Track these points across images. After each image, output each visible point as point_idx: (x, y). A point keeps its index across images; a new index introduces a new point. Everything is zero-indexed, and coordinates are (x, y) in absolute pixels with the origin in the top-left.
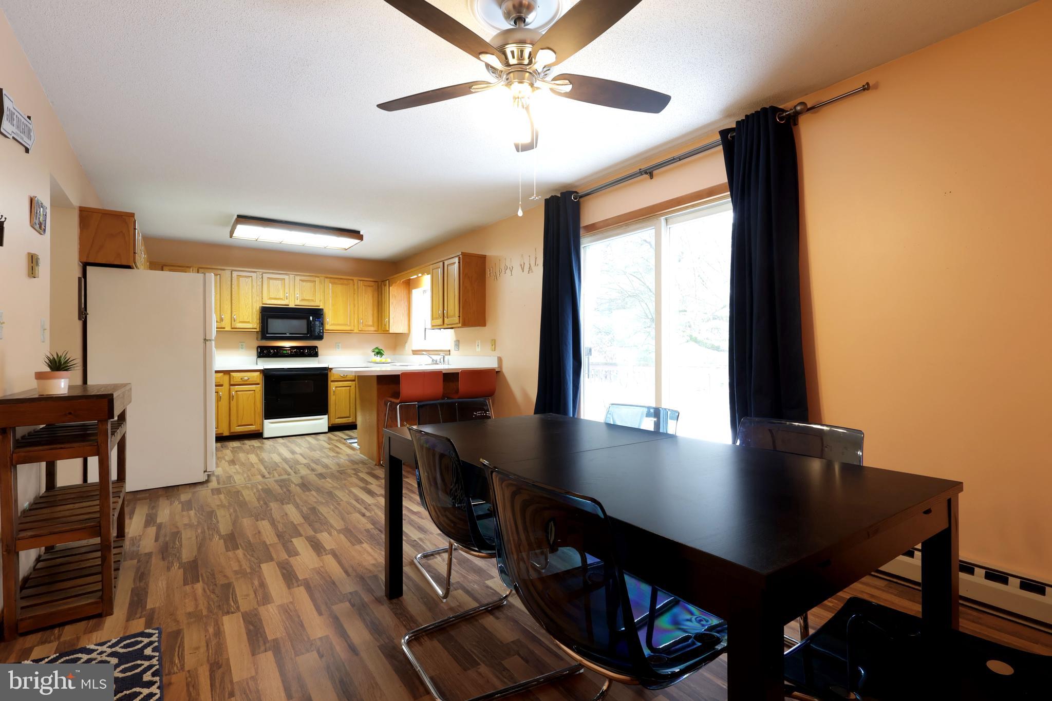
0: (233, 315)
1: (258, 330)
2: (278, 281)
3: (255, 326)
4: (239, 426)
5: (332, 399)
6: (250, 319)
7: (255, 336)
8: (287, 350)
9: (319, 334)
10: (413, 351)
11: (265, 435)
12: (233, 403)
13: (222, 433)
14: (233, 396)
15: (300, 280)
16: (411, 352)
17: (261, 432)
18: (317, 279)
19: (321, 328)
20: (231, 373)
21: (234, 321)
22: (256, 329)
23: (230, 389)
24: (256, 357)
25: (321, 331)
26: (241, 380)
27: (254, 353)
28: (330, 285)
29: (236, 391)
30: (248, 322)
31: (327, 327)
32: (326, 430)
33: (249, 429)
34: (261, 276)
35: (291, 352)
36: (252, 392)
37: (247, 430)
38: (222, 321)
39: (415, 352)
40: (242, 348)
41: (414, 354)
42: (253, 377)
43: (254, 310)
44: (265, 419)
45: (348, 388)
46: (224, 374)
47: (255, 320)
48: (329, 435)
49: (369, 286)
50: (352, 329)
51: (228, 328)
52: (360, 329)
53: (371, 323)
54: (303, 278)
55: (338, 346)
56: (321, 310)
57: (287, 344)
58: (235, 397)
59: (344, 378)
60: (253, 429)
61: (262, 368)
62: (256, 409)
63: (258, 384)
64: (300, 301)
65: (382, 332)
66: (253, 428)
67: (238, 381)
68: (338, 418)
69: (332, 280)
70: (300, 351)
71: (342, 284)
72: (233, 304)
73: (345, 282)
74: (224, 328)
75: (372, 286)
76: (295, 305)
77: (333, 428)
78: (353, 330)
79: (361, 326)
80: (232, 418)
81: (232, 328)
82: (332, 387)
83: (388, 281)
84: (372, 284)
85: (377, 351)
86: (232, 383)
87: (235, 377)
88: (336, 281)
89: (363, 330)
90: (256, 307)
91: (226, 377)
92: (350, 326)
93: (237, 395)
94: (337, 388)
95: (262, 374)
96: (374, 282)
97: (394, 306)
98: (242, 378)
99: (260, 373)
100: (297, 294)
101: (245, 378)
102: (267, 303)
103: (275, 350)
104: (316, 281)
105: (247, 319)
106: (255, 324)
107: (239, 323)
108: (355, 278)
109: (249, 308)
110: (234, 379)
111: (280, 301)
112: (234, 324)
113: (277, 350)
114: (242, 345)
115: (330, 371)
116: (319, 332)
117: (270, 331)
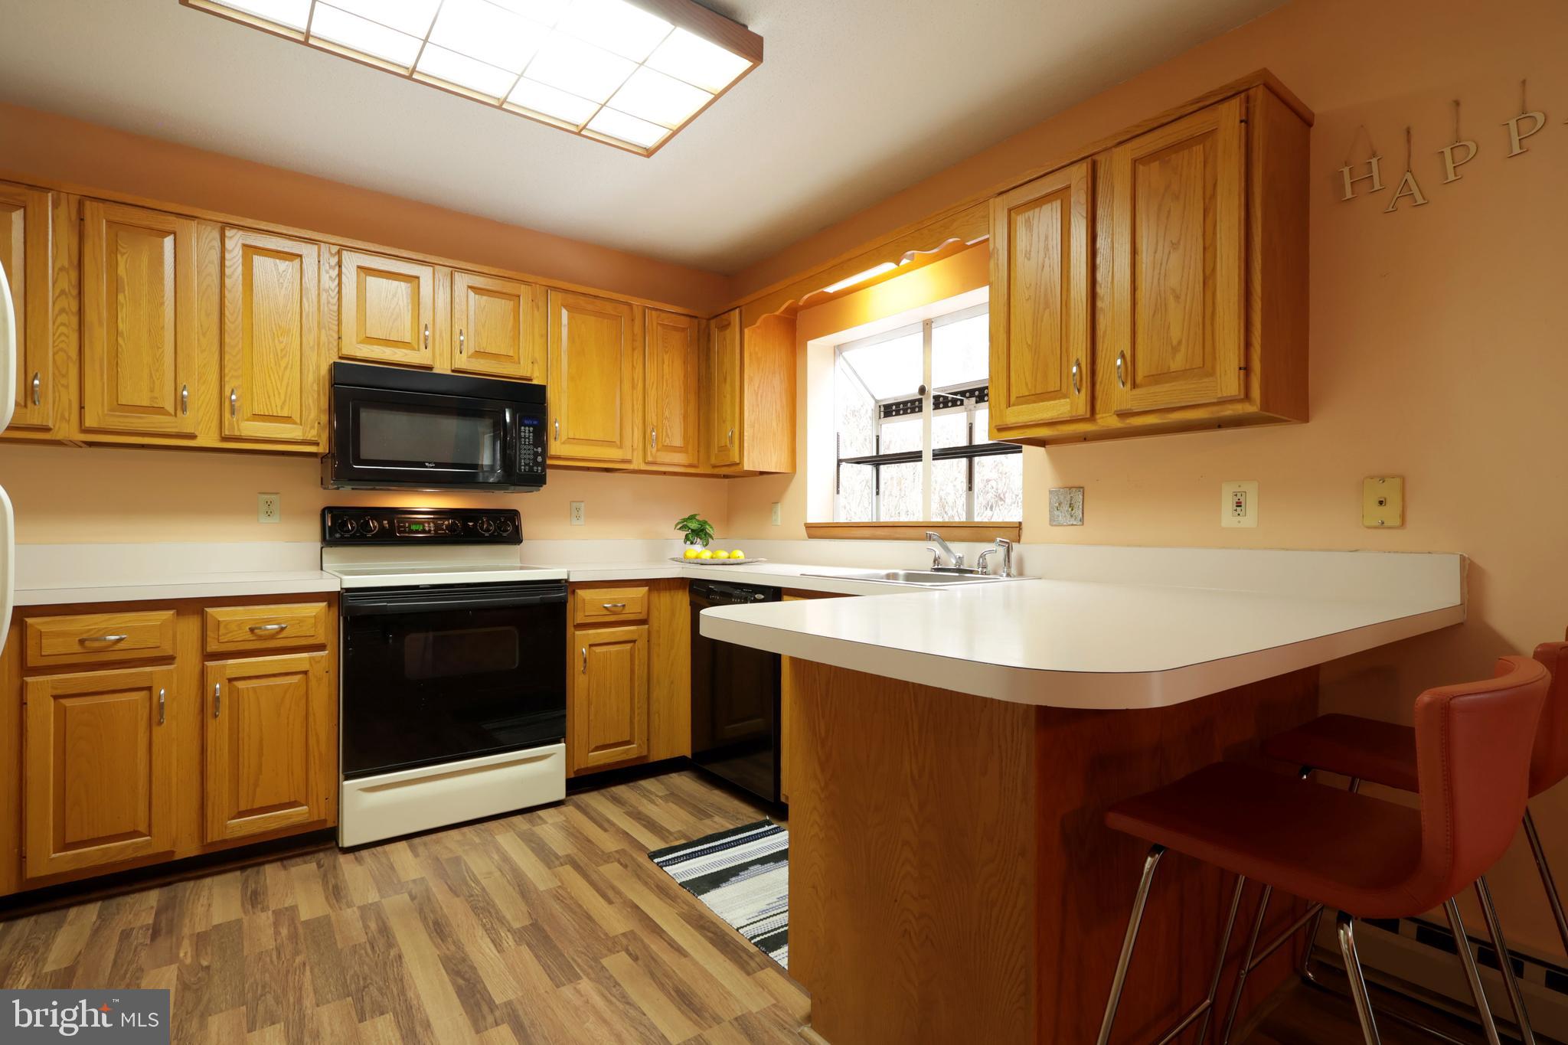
0: (227, 391)
1: (323, 448)
2: (396, 283)
3: (312, 434)
4: (240, 816)
5: (579, 684)
6: (291, 409)
7: (314, 469)
8: (421, 522)
9: (531, 469)
10: (809, 527)
11: (348, 839)
12: (219, 730)
13: (172, 853)
14: (217, 700)
15: (470, 287)
16: (803, 532)
17: (330, 825)
18: (524, 290)
19: (540, 450)
20: (209, 610)
21: (233, 413)
22: (317, 444)
23: (203, 673)
24: (319, 545)
25: (539, 459)
26: (249, 636)
27: (312, 529)
28: (565, 313)
29: (230, 680)
30: (288, 419)
31: (555, 447)
32: (560, 793)
33: (284, 823)
34: (334, 260)
35: (438, 527)
36: (295, 679)
37: (272, 825)
38: (184, 409)
39: (816, 531)
40: (269, 514)
41: (811, 537)
42: (301, 621)
43: (310, 378)
44: (347, 778)
45: (628, 646)
46: (179, 614)
47: (313, 414)
48: (569, 810)
49: (675, 328)
50: (629, 457)
51: (208, 438)
52: (650, 459)
53: (678, 441)
54: (479, 282)
55: (578, 510)
56: (541, 390)
57: (423, 502)
58: (225, 702)
59: (615, 613)
60: (296, 820)
61: (329, 584)
62: (312, 741)
63: (321, 647)
64: (469, 357)
65: (709, 471)
67: (240, 637)
68: (597, 749)
69: (571, 299)
70: (465, 526)
71: (600, 314)
72: (227, 349)
73: (609, 308)
74: (193, 437)
75: (683, 330)
76: (453, 371)
77: (580, 783)
78: (629, 462)
79: (652, 451)
80: (211, 788)
81: (225, 439)
82: (581, 643)
83: (737, 311)
84: (684, 322)
85: (694, 525)
86: (213, 647)
87: (228, 623)
88: (582, 301)
89: (659, 460)
90: (318, 367)
91: (190, 627)
92: (621, 447)
93: (235, 697)
94: (594, 648)
95: (335, 610)
96: (688, 319)
97: (756, 389)
98: (257, 628)
99: (329, 606)
100: (461, 333)
101: (269, 627)
102: (357, 354)
103: (385, 522)
104: (519, 296)
105: (282, 408)
106: (312, 427)
107: (253, 421)
108: (636, 302)
109: (286, 368)
110: (222, 631)
111: (404, 350)
112: (231, 424)
113: (391, 523)
114: (269, 504)
115: (573, 592)
116: (527, 462)
117: (365, 453)
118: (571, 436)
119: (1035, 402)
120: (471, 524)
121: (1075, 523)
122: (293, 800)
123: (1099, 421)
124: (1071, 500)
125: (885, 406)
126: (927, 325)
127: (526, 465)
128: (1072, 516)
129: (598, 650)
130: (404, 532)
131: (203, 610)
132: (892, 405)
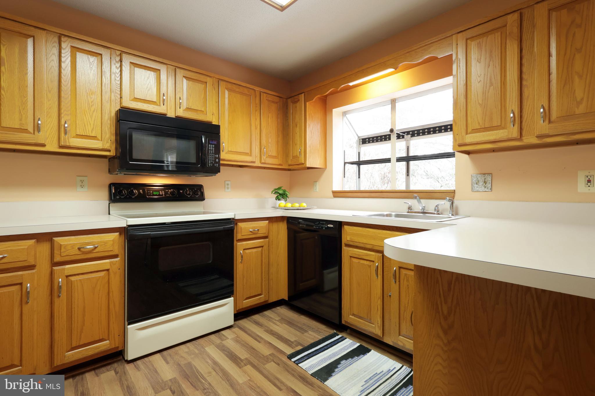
0: (63, 122)
1: (112, 153)
2: (148, 72)
3: (107, 146)
4: (73, 349)
5: (239, 268)
6: (96, 133)
7: (105, 164)
8: (158, 191)
9: (213, 164)
10: (334, 192)
11: (130, 356)
12: (61, 304)
14: (60, 288)
15: (184, 77)
16: (332, 194)
18: (208, 80)
19: (217, 156)
20: (55, 239)
21: (66, 133)
22: (109, 151)
23: (52, 273)
24: (108, 202)
25: (217, 160)
26: (78, 252)
27: (105, 194)
28: (227, 92)
29: (67, 276)
30: (94, 138)
31: (223, 155)
32: (231, 322)
34: (118, 58)
35: (166, 193)
36: (102, 274)
37: (90, 353)
38: (39, 131)
39: (337, 194)
40: (81, 187)
41: (335, 197)
42: (105, 243)
43: (106, 117)
44: (129, 324)
45: (260, 249)
46: (38, 241)
47: (108, 136)
48: (236, 330)
49: (273, 102)
50: (254, 161)
51: (52, 147)
52: (263, 161)
53: (274, 154)
54: (189, 74)
55: (228, 184)
56: (218, 127)
57: (158, 181)
58: (64, 288)
59: (254, 234)
60: (103, 349)
61: (122, 223)
62: (111, 306)
63: (116, 256)
65: (287, 167)
66: (104, 346)
67: (74, 253)
68: (247, 299)
69: (229, 86)
70: (179, 192)
71: (242, 93)
72: (62, 101)
73: (246, 91)
74: (43, 145)
75: (277, 103)
76: (176, 117)
77: (240, 315)
78: (254, 162)
79: (264, 158)
80: (57, 336)
81: (61, 147)
82: (240, 248)
83: (303, 94)
84: (277, 99)
85: (281, 192)
86: (57, 259)
87: (66, 246)
88: (234, 87)
89: (267, 162)
90: (110, 112)
91: (44, 248)
92: (251, 156)
93: (70, 285)
94: (245, 251)
95: (123, 236)
96: (279, 98)
97: (311, 130)
98: (82, 248)
99: (120, 234)
100: (180, 99)
101: (88, 247)
102: (130, 106)
103: (141, 191)
104: (206, 83)
105: (92, 132)
106: (107, 142)
107: (77, 138)
108: (257, 89)
109: (94, 111)
110: (63, 250)
111: (152, 105)
112: (65, 139)
113: (144, 191)
114: (82, 182)
115: (236, 224)
116: (212, 161)
117: (135, 156)
118: (230, 150)
119: (484, 132)
120: (181, 191)
121: (487, 190)
122: (101, 338)
123: (524, 140)
124: (485, 180)
125: (362, 139)
126: (393, 102)
127: (211, 163)
128: (485, 187)
129: (247, 251)
130: (150, 195)
131: (52, 239)
132: (366, 139)
